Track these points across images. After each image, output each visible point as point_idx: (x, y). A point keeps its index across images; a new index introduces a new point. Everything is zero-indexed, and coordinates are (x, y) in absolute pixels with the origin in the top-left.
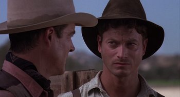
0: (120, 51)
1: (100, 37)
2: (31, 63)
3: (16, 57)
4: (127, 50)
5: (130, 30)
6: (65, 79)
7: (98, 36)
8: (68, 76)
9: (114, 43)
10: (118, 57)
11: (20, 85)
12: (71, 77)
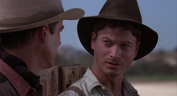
0: (114, 51)
1: (95, 34)
2: (22, 60)
3: (7, 53)
4: (120, 51)
5: (126, 32)
6: (50, 75)
7: (93, 32)
8: (53, 71)
9: (108, 43)
10: (111, 57)
11: (7, 82)
12: (56, 72)
